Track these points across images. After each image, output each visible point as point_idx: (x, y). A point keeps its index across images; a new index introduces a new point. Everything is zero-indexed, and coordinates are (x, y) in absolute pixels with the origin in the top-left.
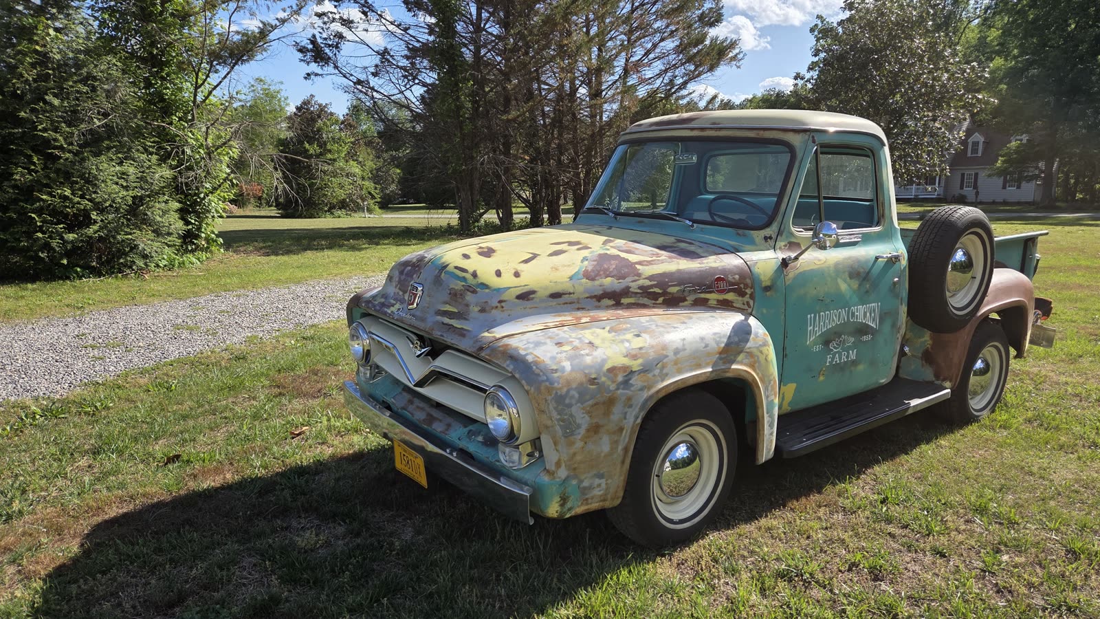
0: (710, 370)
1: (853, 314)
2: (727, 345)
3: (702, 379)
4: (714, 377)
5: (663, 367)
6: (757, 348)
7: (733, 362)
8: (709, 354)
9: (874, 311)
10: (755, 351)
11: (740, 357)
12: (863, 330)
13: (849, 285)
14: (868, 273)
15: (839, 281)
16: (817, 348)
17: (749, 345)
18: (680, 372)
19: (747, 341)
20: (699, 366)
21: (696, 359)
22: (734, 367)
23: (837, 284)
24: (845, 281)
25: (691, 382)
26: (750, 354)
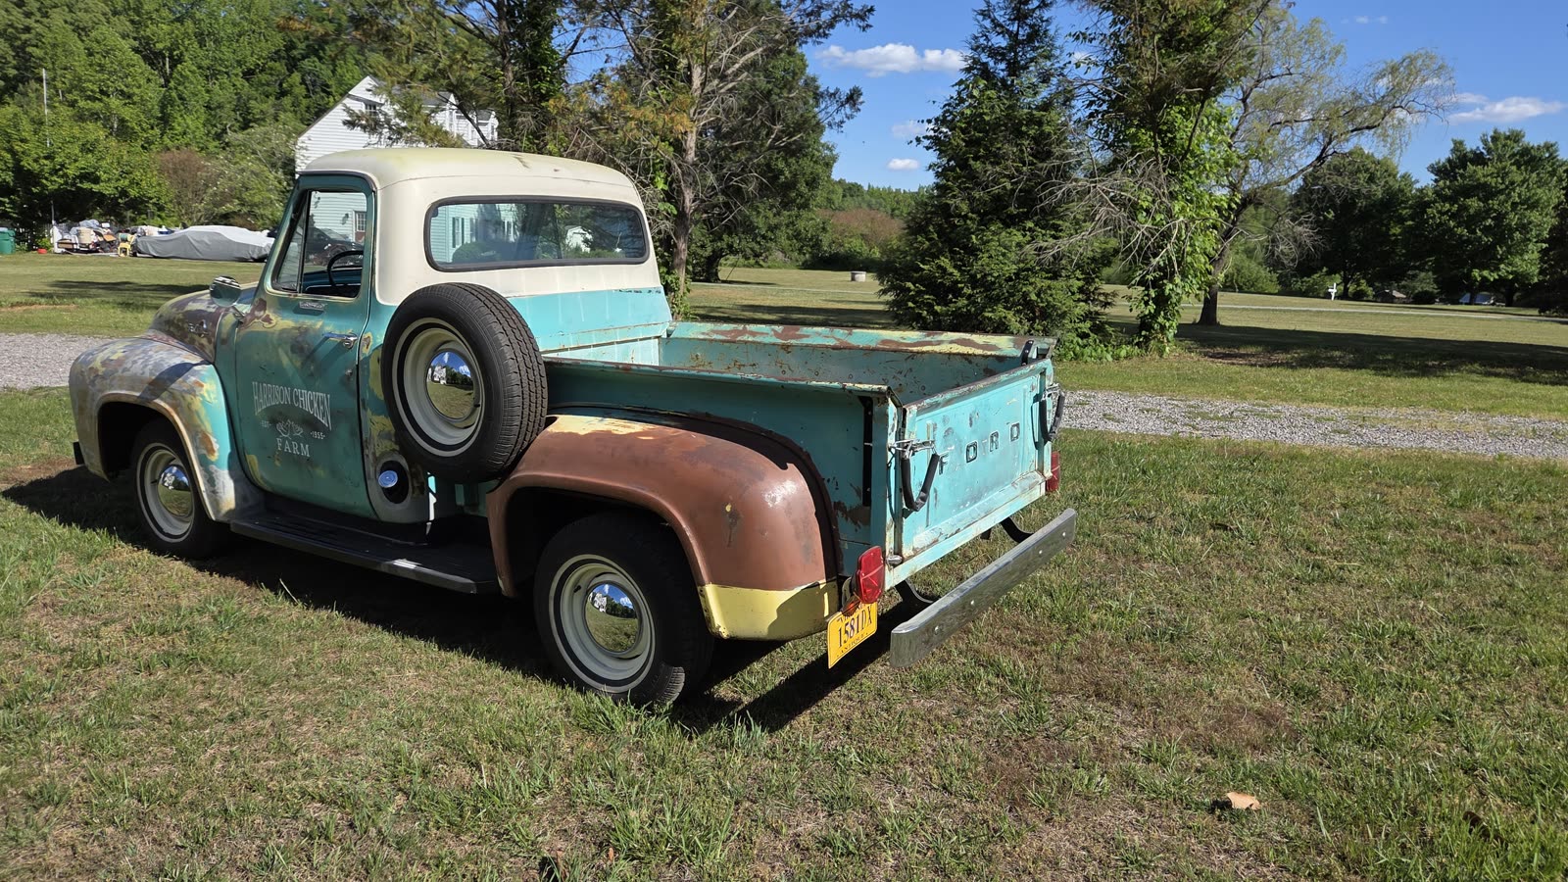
0: (138, 394)
1: (297, 400)
2: (157, 378)
3: (131, 400)
4: (138, 402)
5: (114, 379)
6: (181, 392)
7: (158, 397)
8: (142, 381)
9: (323, 403)
10: (177, 393)
11: (165, 394)
12: (311, 423)
13: (291, 360)
14: (314, 351)
15: (280, 350)
16: (265, 424)
17: (173, 386)
18: (121, 388)
19: (173, 381)
20: (133, 389)
21: (133, 381)
22: (158, 401)
23: (278, 355)
24: (287, 354)
25: (124, 399)
26: (172, 395)
